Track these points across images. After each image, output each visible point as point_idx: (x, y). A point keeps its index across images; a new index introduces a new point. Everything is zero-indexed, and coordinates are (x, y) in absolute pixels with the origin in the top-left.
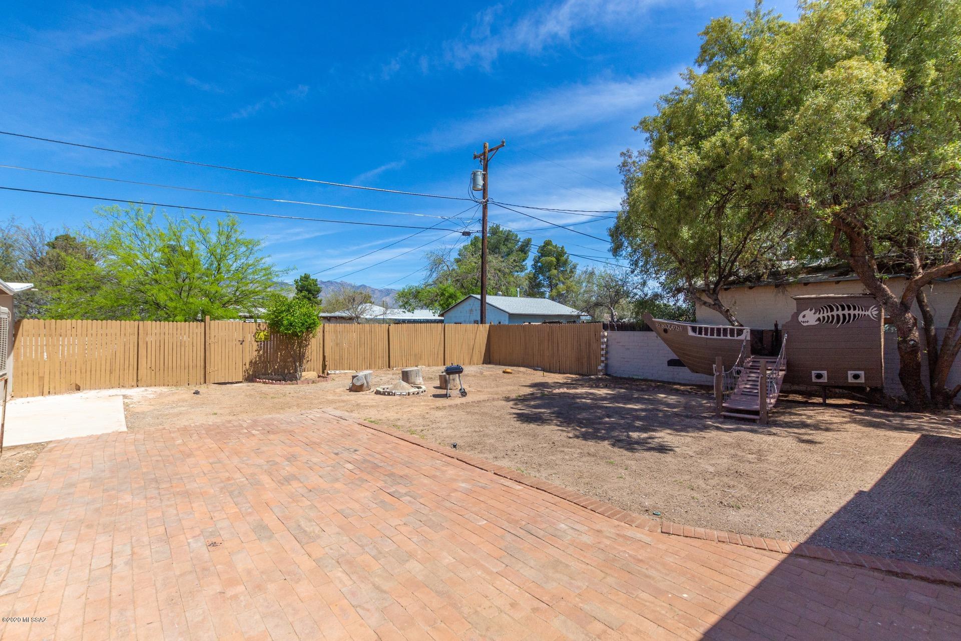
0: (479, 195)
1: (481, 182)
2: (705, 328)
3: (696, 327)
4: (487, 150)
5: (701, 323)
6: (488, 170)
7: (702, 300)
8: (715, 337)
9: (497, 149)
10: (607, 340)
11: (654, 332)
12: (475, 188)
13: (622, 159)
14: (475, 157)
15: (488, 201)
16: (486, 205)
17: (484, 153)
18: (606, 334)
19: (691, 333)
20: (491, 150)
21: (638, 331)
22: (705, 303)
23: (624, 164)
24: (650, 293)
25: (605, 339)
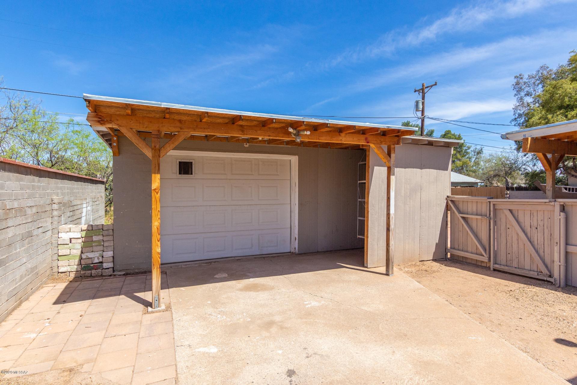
0: (419, 114)
1: (421, 106)
2: (572, 188)
3: (567, 188)
4: (424, 87)
5: (570, 186)
6: (425, 99)
7: (571, 174)
8: (571, 192)
9: (432, 86)
10: (509, 196)
11: (542, 191)
12: (417, 110)
13: (516, 80)
14: (415, 91)
15: (425, 117)
16: (424, 119)
17: (423, 89)
18: (508, 192)
19: (564, 191)
20: (427, 87)
21: (530, 190)
22: (573, 176)
23: (517, 83)
24: (538, 170)
25: (508, 196)
